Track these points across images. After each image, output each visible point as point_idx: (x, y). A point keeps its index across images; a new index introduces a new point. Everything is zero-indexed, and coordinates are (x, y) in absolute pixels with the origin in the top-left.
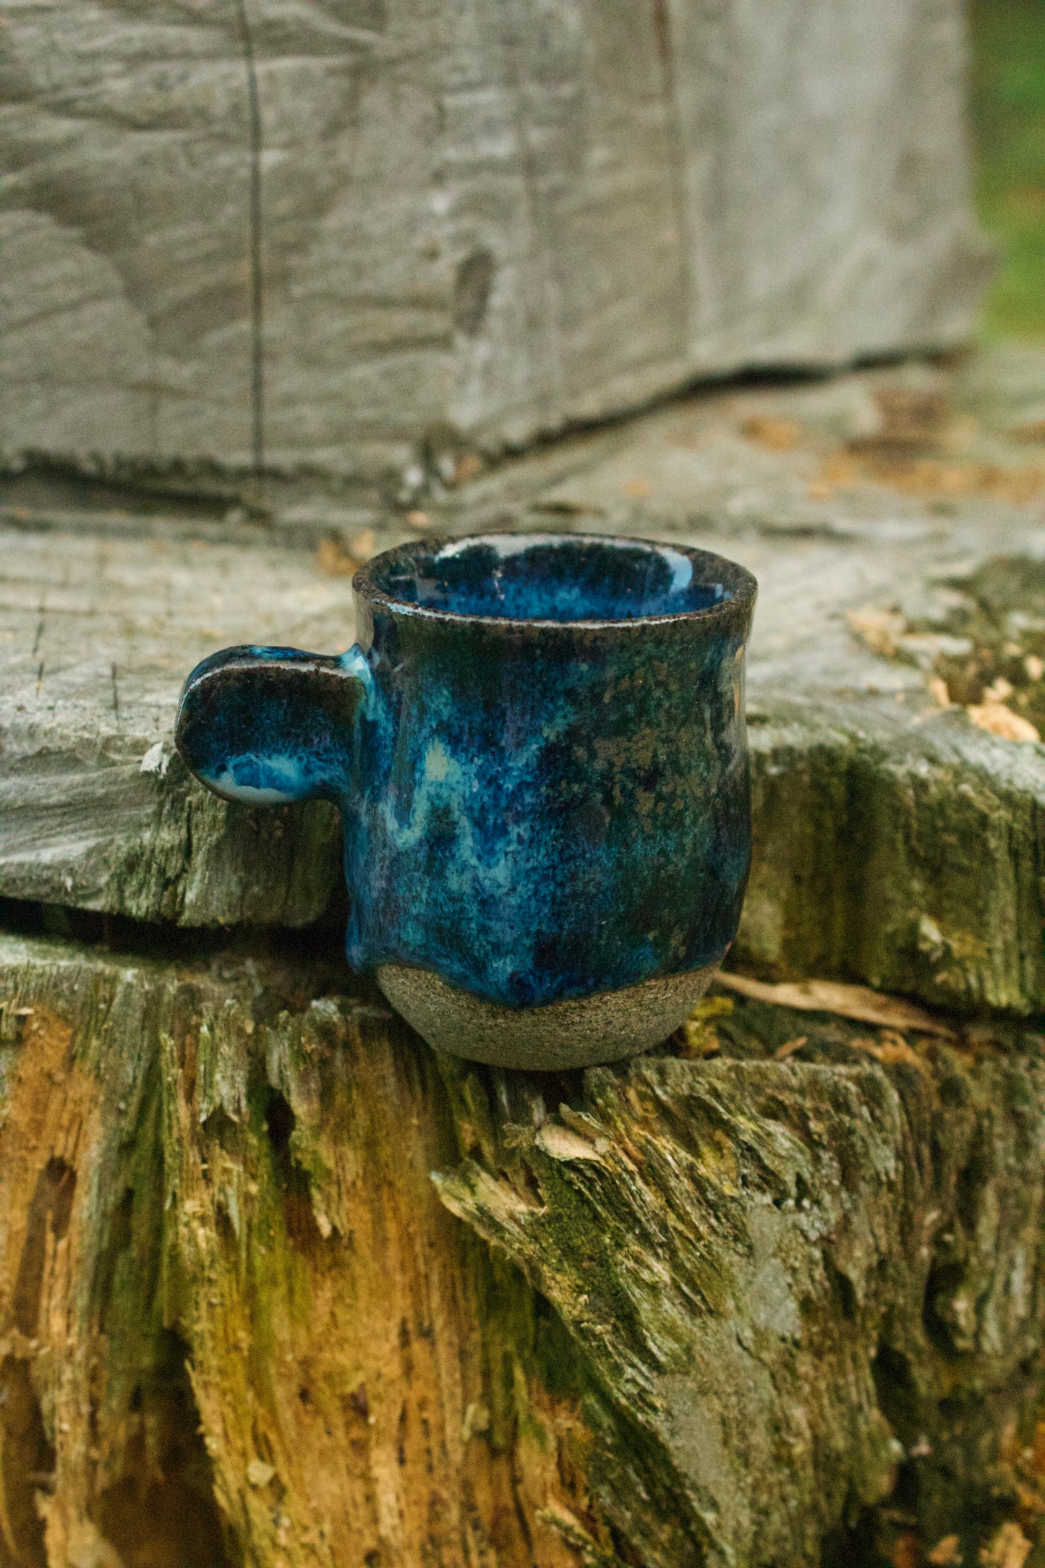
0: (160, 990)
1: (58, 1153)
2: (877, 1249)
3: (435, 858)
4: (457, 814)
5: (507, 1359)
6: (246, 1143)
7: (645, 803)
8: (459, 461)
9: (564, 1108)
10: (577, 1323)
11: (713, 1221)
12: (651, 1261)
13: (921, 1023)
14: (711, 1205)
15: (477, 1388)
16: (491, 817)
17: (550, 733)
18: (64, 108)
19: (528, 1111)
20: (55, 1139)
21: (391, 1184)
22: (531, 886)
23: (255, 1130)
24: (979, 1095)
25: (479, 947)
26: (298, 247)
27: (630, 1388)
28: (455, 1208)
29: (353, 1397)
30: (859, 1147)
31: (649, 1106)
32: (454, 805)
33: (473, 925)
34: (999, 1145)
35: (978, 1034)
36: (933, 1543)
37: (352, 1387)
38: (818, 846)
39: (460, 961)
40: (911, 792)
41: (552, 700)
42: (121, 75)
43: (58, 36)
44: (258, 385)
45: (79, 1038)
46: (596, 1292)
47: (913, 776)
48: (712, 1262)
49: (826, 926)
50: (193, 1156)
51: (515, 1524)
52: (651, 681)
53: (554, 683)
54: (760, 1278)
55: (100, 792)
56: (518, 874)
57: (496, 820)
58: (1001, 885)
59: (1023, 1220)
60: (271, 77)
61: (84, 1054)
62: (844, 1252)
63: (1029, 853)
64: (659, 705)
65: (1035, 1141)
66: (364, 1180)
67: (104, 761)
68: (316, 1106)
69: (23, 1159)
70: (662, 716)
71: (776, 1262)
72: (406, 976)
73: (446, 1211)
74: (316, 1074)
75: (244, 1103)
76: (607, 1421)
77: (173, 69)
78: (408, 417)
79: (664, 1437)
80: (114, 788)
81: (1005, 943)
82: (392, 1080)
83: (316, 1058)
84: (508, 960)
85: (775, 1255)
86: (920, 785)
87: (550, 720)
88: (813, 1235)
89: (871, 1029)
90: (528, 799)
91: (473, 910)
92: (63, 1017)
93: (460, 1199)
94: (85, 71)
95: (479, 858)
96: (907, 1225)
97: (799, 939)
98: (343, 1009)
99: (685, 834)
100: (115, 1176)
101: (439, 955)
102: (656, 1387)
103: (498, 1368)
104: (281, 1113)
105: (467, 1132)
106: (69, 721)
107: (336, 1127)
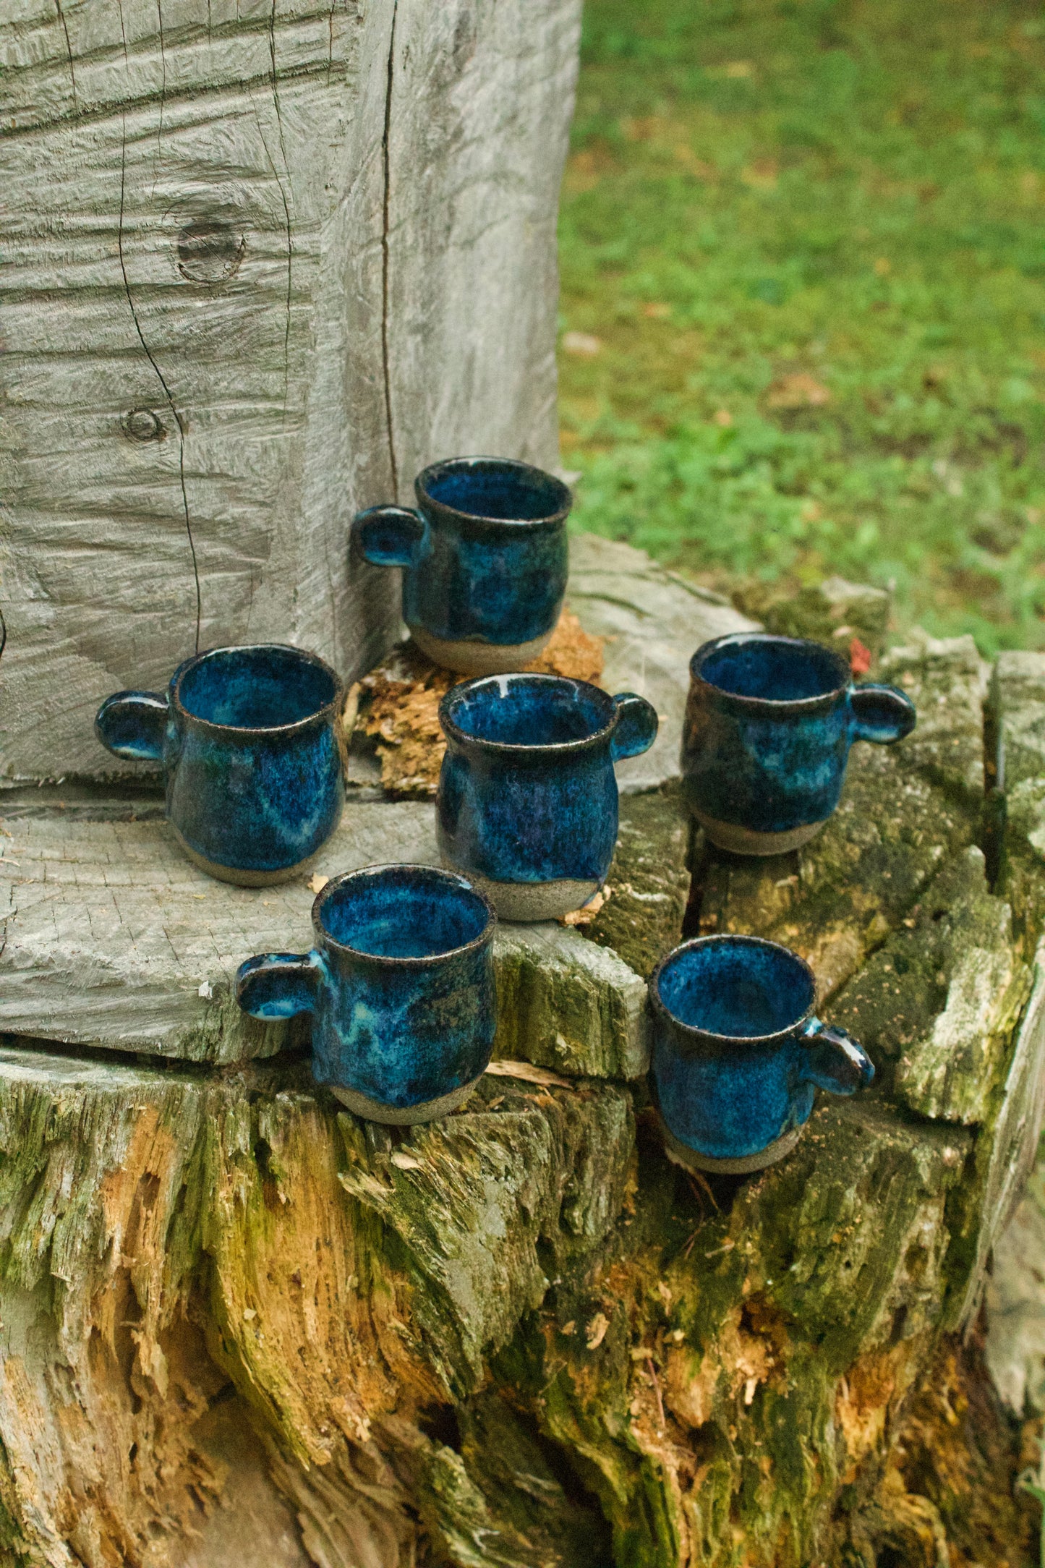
0: (205, 1095)
1: (149, 1170)
2: (540, 1194)
3: (362, 1050)
4: (372, 1033)
5: (368, 1255)
6: (247, 1163)
9: (404, 1146)
10: (410, 1240)
11: (470, 1190)
12: (443, 1210)
13: (556, 1083)
14: (469, 1183)
15: (352, 1268)
16: (387, 1035)
17: (412, 1001)
18: (100, 605)
19: (384, 1145)
20: (148, 1163)
21: (313, 1176)
22: (406, 1061)
23: (252, 1158)
24: (584, 1118)
25: (383, 1085)
27: (435, 1267)
28: (350, 1190)
29: (294, 1276)
30: (532, 1150)
31: (440, 1141)
32: (371, 1030)
34: (594, 1140)
35: (584, 1086)
36: (563, 1325)
37: (294, 1271)
39: (373, 1090)
40: (552, 978)
41: (413, 987)
42: (129, 587)
43: (97, 571)
45: (163, 1117)
46: (419, 1225)
47: (553, 971)
48: (469, 1208)
49: (509, 1034)
50: (224, 1171)
51: (370, 1330)
53: (414, 981)
54: (489, 1213)
55: (176, 1003)
57: (389, 1035)
58: (595, 1021)
59: (604, 1173)
60: (207, 583)
61: (166, 1124)
62: (525, 1197)
63: (607, 1009)
64: (459, 982)
65: (610, 1137)
66: (301, 1176)
67: (177, 989)
68: (282, 1145)
69: (132, 1174)
71: (496, 1205)
72: (346, 1093)
73: (344, 1191)
74: (282, 1130)
75: (248, 1145)
76: (421, 1281)
77: (156, 583)
79: (448, 1287)
80: (184, 1002)
81: (596, 1046)
82: (315, 1130)
83: (282, 1124)
84: (396, 1090)
85: (496, 1202)
86: (556, 975)
87: (413, 996)
88: (512, 1191)
89: (534, 1087)
90: (404, 1027)
92: (157, 1108)
93: (353, 1187)
94: (110, 587)
96: (552, 1181)
98: (292, 1098)
100: (179, 1180)
102: (446, 1267)
103: (362, 1258)
104: (261, 1149)
105: (353, 1154)
106: (158, 969)
107: (290, 1153)
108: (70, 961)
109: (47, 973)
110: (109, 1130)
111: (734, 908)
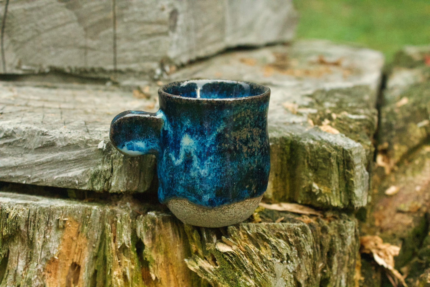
0: (104, 211)
1: (75, 261)
2: (307, 274)
3: (187, 167)
4: (193, 154)
6: (131, 254)
7: (245, 149)
8: (170, 67)
9: (223, 238)
11: (265, 267)
12: (249, 280)
13: (313, 212)
14: (264, 263)
16: (203, 155)
17: (219, 130)
19: (212, 239)
20: (74, 256)
21: (171, 264)
22: (214, 174)
23: (133, 250)
24: (331, 231)
25: (200, 192)
26: (126, 8)
28: (192, 268)
30: (302, 246)
31: (246, 236)
32: (192, 152)
33: (198, 186)
34: (337, 244)
35: (329, 214)
38: (282, 165)
39: (194, 196)
40: (308, 148)
41: (219, 121)
44: (115, 46)
45: (81, 227)
47: (309, 144)
48: (265, 279)
49: (284, 187)
50: (116, 258)
52: (246, 115)
53: (220, 116)
54: (278, 284)
55: (86, 155)
56: (211, 170)
57: (204, 155)
58: (335, 172)
59: (343, 265)
61: (82, 231)
62: (299, 275)
63: (342, 163)
64: (248, 122)
65: (346, 243)
66: (164, 263)
67: (86, 146)
68: (151, 242)
69: (64, 263)
70: (249, 125)
71: (282, 278)
72: (178, 202)
73: (189, 270)
74: (150, 233)
75: (130, 242)
78: (156, 55)
80: (90, 154)
81: (336, 188)
82: (171, 234)
83: (150, 228)
84: (208, 195)
85: (281, 277)
86: (311, 146)
87: (219, 127)
88: (291, 271)
89: (299, 215)
90: (213, 149)
91: (198, 181)
92: (76, 221)
93: (193, 266)
95: (200, 166)
96: (314, 267)
97: (277, 192)
98: (157, 214)
99: (255, 158)
100: (92, 266)
101: (188, 195)
104: (139, 246)
105: (194, 247)
106: (75, 136)
107: (156, 248)
108: (24, 132)
109: (11, 140)
110: (45, 232)
111: (396, 138)
